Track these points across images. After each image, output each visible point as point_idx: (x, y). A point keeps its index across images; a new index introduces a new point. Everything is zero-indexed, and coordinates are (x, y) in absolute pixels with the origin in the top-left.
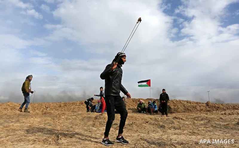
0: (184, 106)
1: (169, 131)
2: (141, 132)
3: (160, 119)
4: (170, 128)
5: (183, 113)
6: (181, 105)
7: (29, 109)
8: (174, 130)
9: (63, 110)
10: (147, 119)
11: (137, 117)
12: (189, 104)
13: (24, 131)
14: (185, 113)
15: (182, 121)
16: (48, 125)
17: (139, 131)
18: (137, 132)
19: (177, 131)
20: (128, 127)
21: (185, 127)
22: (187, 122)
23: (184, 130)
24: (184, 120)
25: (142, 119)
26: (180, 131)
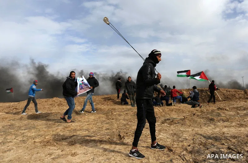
0: (224, 95)
1: (219, 124)
2: (194, 126)
3: (205, 110)
4: (219, 121)
5: (223, 102)
6: (221, 93)
7: (76, 104)
8: (223, 122)
9: (109, 104)
10: (194, 111)
11: (184, 110)
12: (229, 93)
13: (84, 130)
14: (225, 102)
15: (226, 111)
16: (106, 124)
17: (192, 125)
18: (190, 126)
19: (226, 124)
20: (181, 122)
21: (232, 119)
22: (231, 112)
23: (232, 122)
24: (227, 110)
25: (189, 111)
26: (229, 123)
